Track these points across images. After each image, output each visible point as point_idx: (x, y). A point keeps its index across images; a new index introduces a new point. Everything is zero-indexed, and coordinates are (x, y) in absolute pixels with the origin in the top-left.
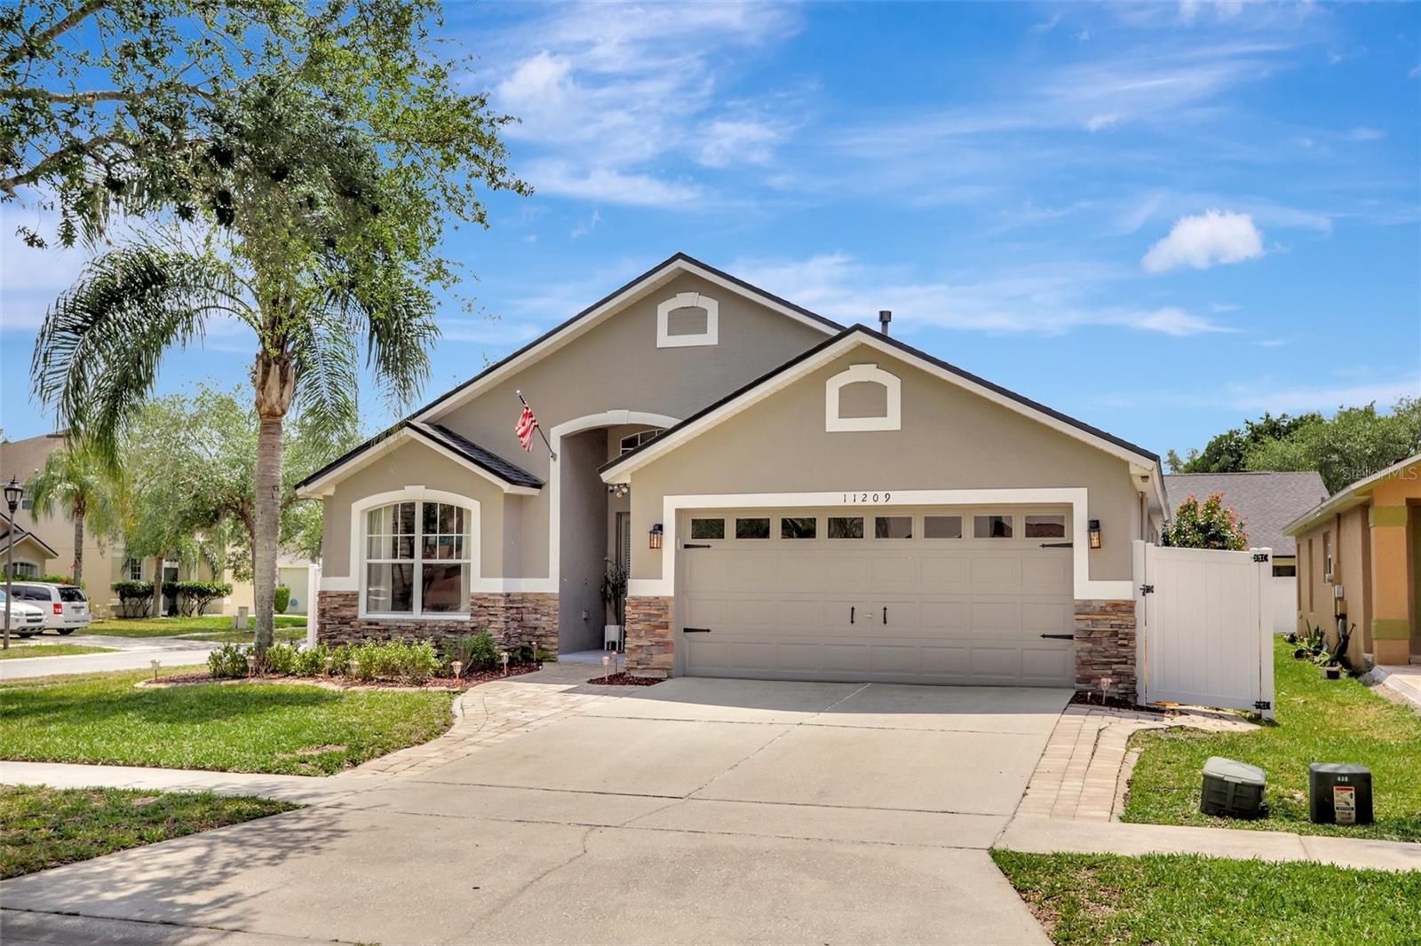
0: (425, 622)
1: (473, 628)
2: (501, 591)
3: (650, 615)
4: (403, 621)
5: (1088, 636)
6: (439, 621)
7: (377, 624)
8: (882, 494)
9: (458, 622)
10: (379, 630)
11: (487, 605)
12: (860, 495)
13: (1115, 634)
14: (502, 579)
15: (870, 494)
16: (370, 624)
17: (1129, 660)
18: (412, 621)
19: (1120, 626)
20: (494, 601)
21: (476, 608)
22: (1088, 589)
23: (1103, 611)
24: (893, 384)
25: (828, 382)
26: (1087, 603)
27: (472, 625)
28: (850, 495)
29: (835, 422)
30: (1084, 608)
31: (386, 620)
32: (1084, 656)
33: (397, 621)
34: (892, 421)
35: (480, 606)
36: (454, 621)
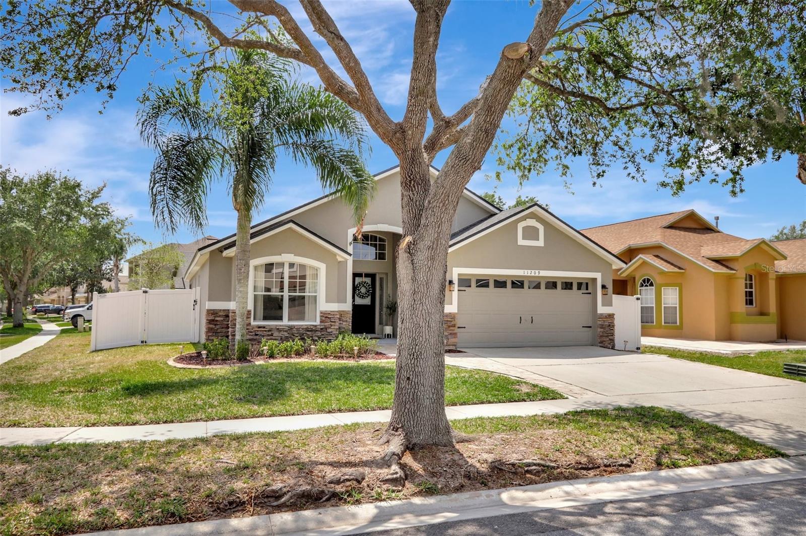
0: (294, 326)
1: (322, 329)
2: (337, 310)
4: (280, 326)
5: (602, 327)
6: (302, 325)
7: (264, 327)
8: (537, 271)
9: (313, 325)
10: (266, 331)
11: (330, 316)
12: (529, 271)
13: (609, 325)
14: (337, 304)
15: (533, 271)
16: (259, 327)
17: (613, 335)
18: (285, 326)
19: (611, 323)
20: (334, 315)
21: (324, 318)
22: (602, 310)
23: (606, 317)
24: (541, 228)
25: (519, 224)
26: (602, 314)
27: (322, 327)
28: (526, 271)
29: (521, 242)
30: (602, 316)
31: (269, 325)
32: (601, 334)
33: (276, 326)
34: (541, 243)
35: (326, 317)
36: (311, 325)
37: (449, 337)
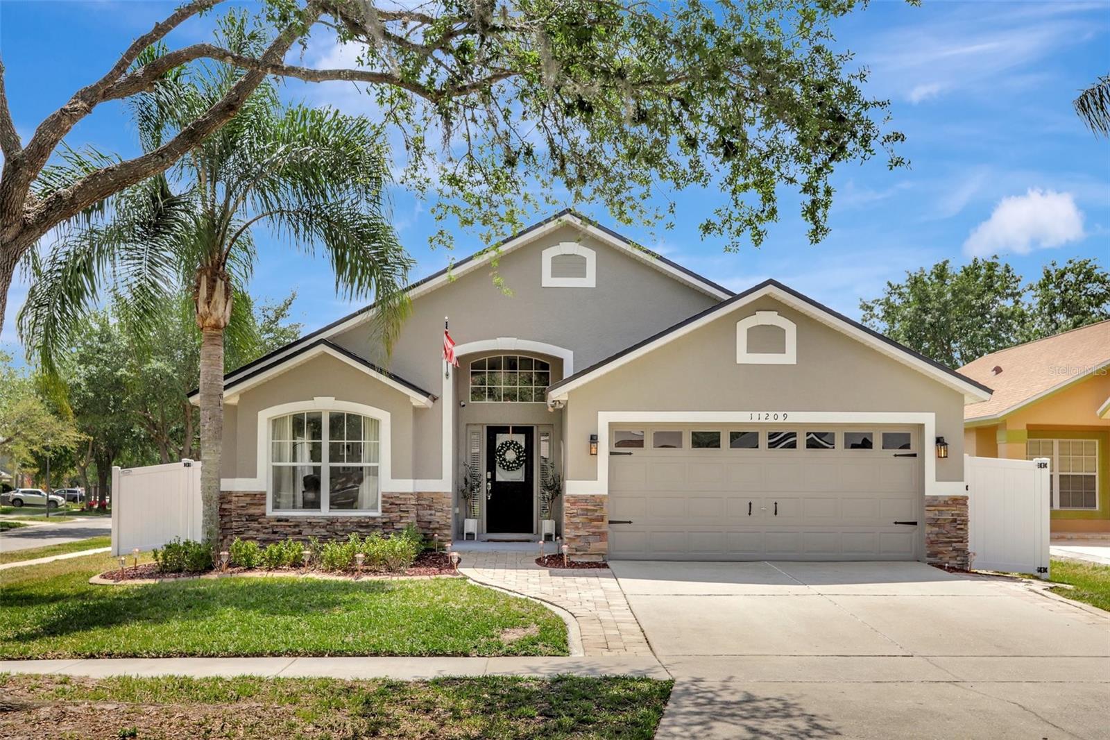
0: (337, 518)
1: (384, 523)
2: (411, 491)
3: (587, 510)
4: (314, 517)
5: (935, 523)
6: (351, 517)
7: (287, 521)
8: (781, 414)
9: (369, 518)
10: (290, 526)
11: (398, 502)
12: (763, 414)
13: (955, 521)
14: (412, 481)
15: (772, 414)
16: (279, 520)
17: (963, 540)
18: (323, 518)
19: (958, 515)
20: (405, 499)
21: (387, 506)
22: (935, 488)
23: (946, 504)
24: (790, 328)
25: (738, 324)
26: (935, 498)
27: (384, 520)
28: (755, 414)
29: (744, 356)
30: (934, 502)
31: (295, 517)
32: (933, 537)
33: (308, 517)
34: (789, 357)
35: (392, 504)
36: (366, 517)
37: (591, 539)
